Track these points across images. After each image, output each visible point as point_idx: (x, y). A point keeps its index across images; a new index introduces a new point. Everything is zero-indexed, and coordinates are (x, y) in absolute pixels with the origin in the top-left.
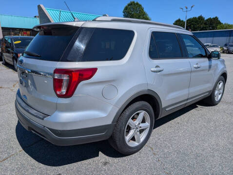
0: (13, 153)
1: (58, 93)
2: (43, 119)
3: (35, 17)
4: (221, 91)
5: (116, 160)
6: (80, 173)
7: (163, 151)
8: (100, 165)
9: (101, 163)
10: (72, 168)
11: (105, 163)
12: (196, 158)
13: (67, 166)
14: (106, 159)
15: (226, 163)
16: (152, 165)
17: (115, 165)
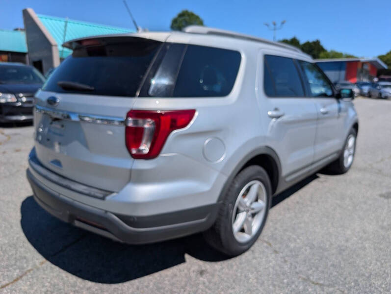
0: (29, 268)
1: (134, 152)
2: (103, 199)
3: (16, 30)
4: (352, 151)
5: (217, 266)
6: (162, 291)
7: (287, 246)
8: (193, 275)
9: (194, 272)
10: (146, 284)
11: (202, 273)
12: (340, 253)
13: (136, 282)
14: (199, 266)
15: (385, 257)
16: (277, 268)
17: (218, 273)
